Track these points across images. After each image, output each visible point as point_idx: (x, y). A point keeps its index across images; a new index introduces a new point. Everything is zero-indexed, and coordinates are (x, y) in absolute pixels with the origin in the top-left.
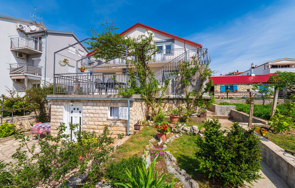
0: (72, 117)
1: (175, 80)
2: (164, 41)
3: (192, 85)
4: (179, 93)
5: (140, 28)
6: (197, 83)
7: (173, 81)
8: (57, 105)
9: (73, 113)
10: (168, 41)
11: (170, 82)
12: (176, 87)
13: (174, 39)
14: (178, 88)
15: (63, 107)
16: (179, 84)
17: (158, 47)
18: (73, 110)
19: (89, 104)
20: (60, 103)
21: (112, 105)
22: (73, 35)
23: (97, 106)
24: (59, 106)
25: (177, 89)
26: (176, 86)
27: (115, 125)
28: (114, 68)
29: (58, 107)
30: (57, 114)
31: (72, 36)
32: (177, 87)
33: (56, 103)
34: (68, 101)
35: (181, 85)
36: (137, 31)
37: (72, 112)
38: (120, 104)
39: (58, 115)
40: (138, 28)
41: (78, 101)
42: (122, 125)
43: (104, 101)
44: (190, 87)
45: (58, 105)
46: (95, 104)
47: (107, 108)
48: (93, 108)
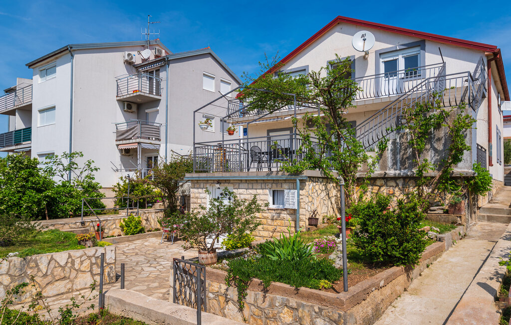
1: (398, 140)
2: (398, 48)
3: (436, 150)
4: (407, 165)
5: (345, 27)
6: (445, 145)
7: (394, 143)
8: (198, 188)
10: (409, 46)
11: (390, 146)
12: (401, 154)
13: (424, 41)
14: (405, 156)
16: (406, 149)
17: (385, 62)
18: (220, 196)
19: (241, 185)
20: (202, 185)
21: (275, 188)
22: (210, 53)
23: (253, 189)
24: (201, 190)
25: (403, 159)
26: (400, 152)
27: (279, 217)
28: (289, 119)
31: (209, 55)
32: (403, 155)
33: (197, 186)
34: (212, 182)
35: (411, 149)
36: (336, 33)
37: (218, 198)
38: (285, 186)
40: (338, 28)
41: (227, 182)
42: (289, 217)
43: (262, 182)
44: (429, 153)
45: (200, 188)
46: (250, 186)
47: (267, 191)
48: (248, 193)
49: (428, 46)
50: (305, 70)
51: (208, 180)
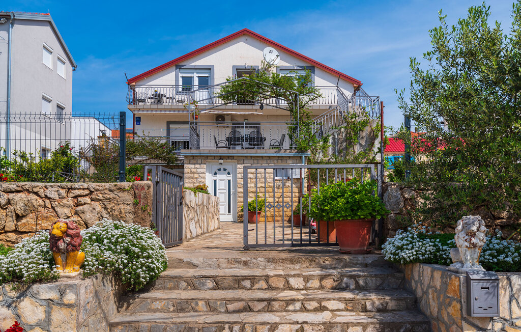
0: (215, 181)
1: (336, 137)
2: (296, 68)
3: (361, 145)
4: (342, 154)
6: (366, 141)
7: (334, 138)
8: (194, 164)
9: (217, 175)
10: (303, 68)
11: (331, 140)
12: (339, 146)
13: (314, 67)
14: (341, 148)
15: (205, 166)
16: (342, 143)
18: (217, 171)
19: (246, 161)
20: (199, 161)
22: (50, 22)
24: (199, 165)
25: (339, 149)
26: (338, 145)
27: (284, 185)
29: (197, 166)
30: (196, 176)
31: (48, 24)
32: (340, 147)
33: (192, 161)
34: (213, 158)
35: (345, 143)
36: (242, 43)
37: (215, 174)
39: (196, 178)
40: (244, 38)
41: (230, 158)
42: (293, 185)
43: (268, 158)
44: (357, 147)
45: (197, 164)
46: (256, 162)
49: (317, 71)
50: (210, 69)
51: (207, 156)
